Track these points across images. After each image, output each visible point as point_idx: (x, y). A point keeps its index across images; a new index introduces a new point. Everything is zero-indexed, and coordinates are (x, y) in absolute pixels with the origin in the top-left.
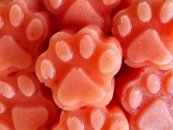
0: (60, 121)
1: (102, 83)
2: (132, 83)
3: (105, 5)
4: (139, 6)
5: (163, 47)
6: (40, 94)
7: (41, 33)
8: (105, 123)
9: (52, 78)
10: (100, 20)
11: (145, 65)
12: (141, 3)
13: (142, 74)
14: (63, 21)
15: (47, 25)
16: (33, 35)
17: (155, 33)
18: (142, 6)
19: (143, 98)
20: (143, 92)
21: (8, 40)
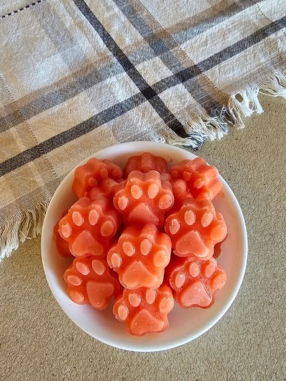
0: (123, 294)
1: (156, 272)
2: (178, 269)
3: (160, 210)
4: (186, 213)
5: (203, 244)
8: (156, 298)
9: (119, 266)
10: (156, 219)
11: (188, 255)
12: (187, 212)
13: (186, 262)
14: (128, 219)
15: (115, 223)
16: (105, 232)
17: (197, 234)
18: (188, 214)
19: (186, 280)
20: (186, 275)
21: (87, 234)
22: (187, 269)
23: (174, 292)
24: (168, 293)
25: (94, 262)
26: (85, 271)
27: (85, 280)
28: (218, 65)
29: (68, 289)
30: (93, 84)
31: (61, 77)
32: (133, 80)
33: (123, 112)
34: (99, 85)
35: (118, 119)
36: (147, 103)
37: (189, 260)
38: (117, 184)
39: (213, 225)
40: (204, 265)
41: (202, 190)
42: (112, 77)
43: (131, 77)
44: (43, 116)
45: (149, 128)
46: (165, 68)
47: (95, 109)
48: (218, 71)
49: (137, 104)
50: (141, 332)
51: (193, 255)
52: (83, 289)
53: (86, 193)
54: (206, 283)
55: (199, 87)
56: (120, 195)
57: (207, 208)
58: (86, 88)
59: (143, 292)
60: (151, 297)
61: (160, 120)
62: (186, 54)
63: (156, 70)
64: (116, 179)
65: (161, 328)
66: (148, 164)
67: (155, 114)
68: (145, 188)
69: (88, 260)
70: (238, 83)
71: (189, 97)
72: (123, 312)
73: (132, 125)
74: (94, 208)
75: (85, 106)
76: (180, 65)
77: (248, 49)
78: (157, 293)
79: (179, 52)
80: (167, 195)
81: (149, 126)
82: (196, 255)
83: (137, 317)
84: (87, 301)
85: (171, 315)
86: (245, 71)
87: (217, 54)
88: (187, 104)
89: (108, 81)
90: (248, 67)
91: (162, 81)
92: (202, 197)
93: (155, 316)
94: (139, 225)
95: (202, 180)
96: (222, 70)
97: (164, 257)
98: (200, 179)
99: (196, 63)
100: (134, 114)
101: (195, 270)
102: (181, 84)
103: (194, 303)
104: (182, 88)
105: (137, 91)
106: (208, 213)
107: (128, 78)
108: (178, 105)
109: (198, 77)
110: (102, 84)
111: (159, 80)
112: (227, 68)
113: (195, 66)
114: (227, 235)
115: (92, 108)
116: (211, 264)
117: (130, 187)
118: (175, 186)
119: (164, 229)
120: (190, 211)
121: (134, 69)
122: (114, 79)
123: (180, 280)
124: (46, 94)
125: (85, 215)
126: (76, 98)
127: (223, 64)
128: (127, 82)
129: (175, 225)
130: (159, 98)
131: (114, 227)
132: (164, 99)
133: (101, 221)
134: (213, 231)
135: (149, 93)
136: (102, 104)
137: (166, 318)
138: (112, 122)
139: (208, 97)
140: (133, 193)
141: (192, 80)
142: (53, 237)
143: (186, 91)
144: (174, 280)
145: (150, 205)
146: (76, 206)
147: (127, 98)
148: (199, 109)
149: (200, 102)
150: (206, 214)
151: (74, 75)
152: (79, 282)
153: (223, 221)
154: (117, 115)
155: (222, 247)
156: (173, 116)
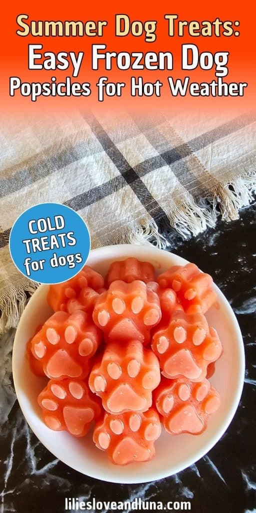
0: (105, 420)
1: (143, 394)
2: (166, 391)
3: (145, 325)
4: (175, 330)
5: (194, 364)
6: (88, 397)
7: (91, 351)
9: (103, 390)
10: (141, 336)
11: (178, 377)
13: (175, 384)
14: (109, 336)
15: (96, 342)
16: (84, 351)
17: (188, 353)
18: (178, 330)
19: (175, 404)
20: (175, 399)
21: (63, 353)
22: (176, 391)
23: (161, 417)
24: (155, 418)
25: (71, 384)
26: (62, 395)
27: (62, 404)
28: (211, 145)
29: (42, 413)
30: (67, 163)
31: (31, 155)
32: (113, 160)
33: (100, 198)
34: (73, 165)
35: (94, 205)
36: (128, 187)
37: (179, 381)
38: (98, 294)
39: (206, 343)
40: (196, 387)
41: (194, 302)
42: (90, 157)
43: (111, 157)
44: (9, 199)
45: (129, 218)
46: (150, 146)
47: (68, 194)
48: (211, 152)
49: (116, 188)
50: (124, 462)
51: (183, 377)
52: (59, 414)
53: (62, 305)
54: (197, 407)
55: (188, 171)
56: (100, 310)
57: (198, 323)
58: (59, 167)
59: (126, 417)
60: (135, 424)
61: (142, 208)
62: (175, 131)
63: (139, 149)
64: (96, 289)
65: (146, 457)
66: (133, 271)
67: (137, 201)
68: (128, 302)
69: (64, 382)
70: (233, 167)
71: (175, 182)
72: (103, 440)
73: (110, 213)
74: (71, 325)
75: (57, 189)
76: (167, 143)
77: (246, 127)
78: (142, 419)
79: (166, 128)
80: (153, 310)
81: (129, 214)
82: (187, 376)
83: (120, 445)
84: (64, 427)
85: (157, 443)
86: (241, 152)
87: (211, 132)
88: (172, 190)
89: (84, 161)
90: (246, 148)
91: (147, 161)
92: (194, 310)
93: (139, 444)
94: (123, 343)
95: (194, 290)
96: (215, 150)
97: (153, 379)
98: (191, 289)
99: (186, 141)
100: (112, 201)
101: (185, 392)
102: (168, 166)
103: (184, 429)
104: (168, 171)
105: (118, 173)
106: (201, 329)
107: (107, 158)
108: (163, 191)
109: (188, 158)
110: (77, 164)
111: (142, 160)
112: (221, 148)
113: (185, 145)
114: (222, 352)
115: (66, 192)
116: (203, 386)
117: (111, 300)
118: (163, 297)
119: (151, 347)
120: (181, 328)
121: (115, 148)
122: (91, 159)
123: (168, 404)
124: (13, 174)
125: (61, 332)
126: (47, 178)
127: (216, 143)
128: (106, 163)
129: (163, 343)
130: (142, 182)
131: (94, 345)
132: (147, 183)
133: (79, 339)
134: (206, 349)
135: (131, 176)
136: (77, 188)
137: (152, 446)
138: (87, 209)
139: (198, 183)
140: (114, 307)
141: (180, 161)
142: (26, 356)
143: (173, 174)
144: (161, 405)
145: (134, 320)
146: (50, 322)
147: (105, 182)
148: (186, 195)
149: (188, 188)
150: (198, 330)
151: (46, 152)
152: (54, 407)
153: (217, 338)
154: (93, 202)
155: (216, 366)
156: (156, 203)
